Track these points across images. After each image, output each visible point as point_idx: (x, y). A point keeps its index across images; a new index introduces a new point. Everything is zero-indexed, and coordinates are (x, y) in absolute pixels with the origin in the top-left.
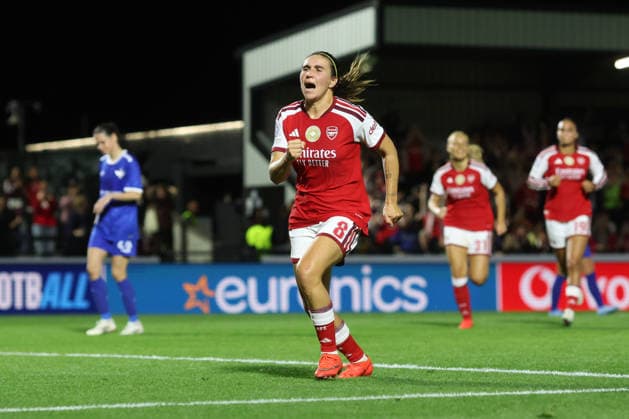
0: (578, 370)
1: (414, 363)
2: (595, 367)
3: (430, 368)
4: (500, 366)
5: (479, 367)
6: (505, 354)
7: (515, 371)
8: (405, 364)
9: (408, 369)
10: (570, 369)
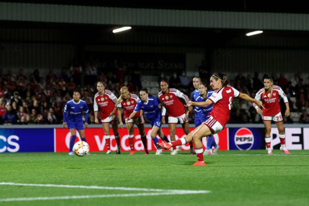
0: (93, 185)
1: (12, 182)
2: (101, 183)
3: (20, 184)
4: (55, 183)
5: (45, 183)
6: (57, 177)
7: (62, 186)
8: (8, 182)
9: (9, 185)
10: (89, 184)
